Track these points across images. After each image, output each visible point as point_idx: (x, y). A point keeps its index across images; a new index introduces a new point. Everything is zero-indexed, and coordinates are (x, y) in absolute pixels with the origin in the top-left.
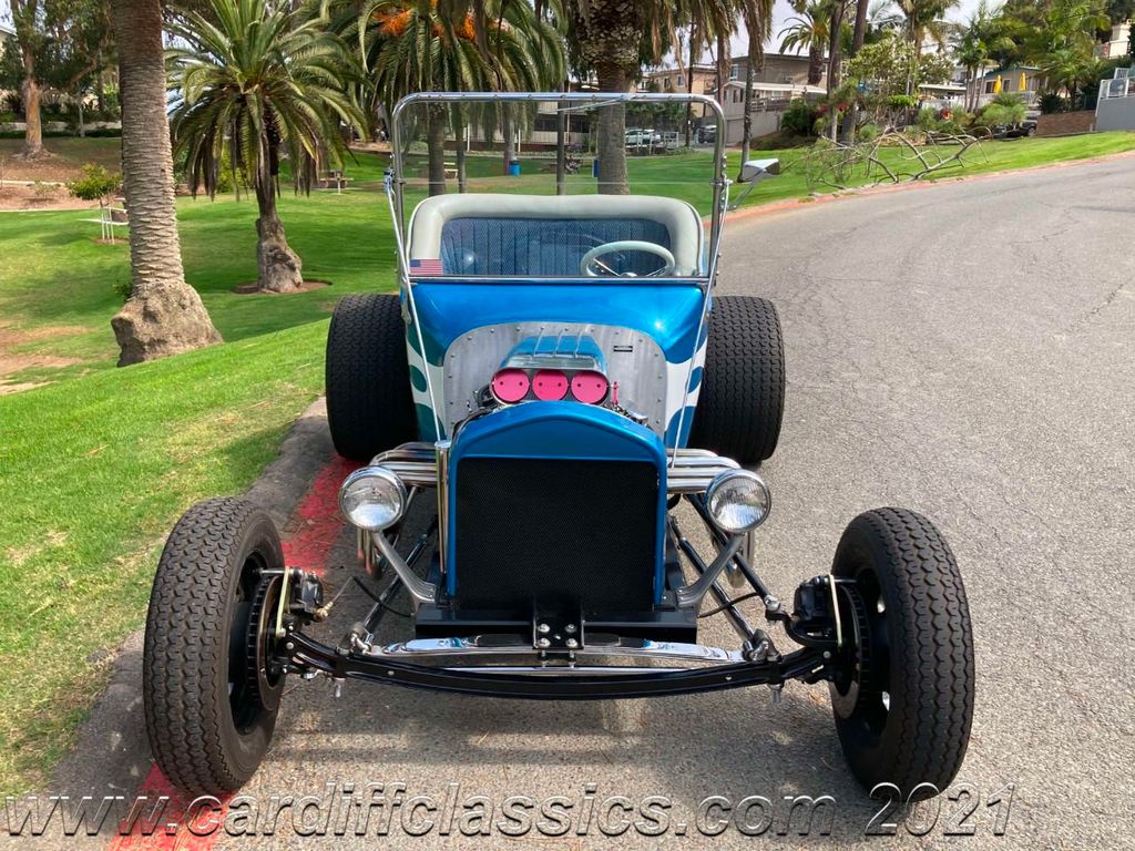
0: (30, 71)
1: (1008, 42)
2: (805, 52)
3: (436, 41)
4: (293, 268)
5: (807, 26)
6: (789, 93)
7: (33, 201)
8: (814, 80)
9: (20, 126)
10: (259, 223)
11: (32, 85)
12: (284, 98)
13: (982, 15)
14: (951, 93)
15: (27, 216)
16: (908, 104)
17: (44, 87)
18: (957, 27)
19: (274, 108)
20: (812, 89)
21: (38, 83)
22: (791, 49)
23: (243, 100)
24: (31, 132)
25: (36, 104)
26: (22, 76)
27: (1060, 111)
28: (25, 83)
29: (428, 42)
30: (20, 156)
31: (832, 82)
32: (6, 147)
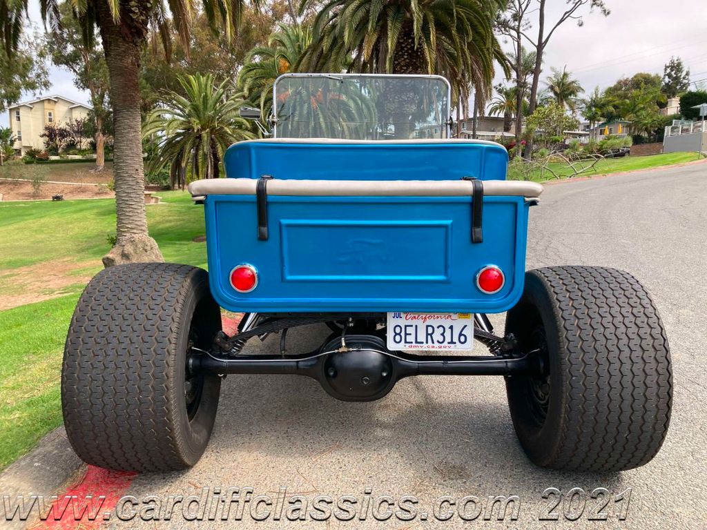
0: (100, 128)
1: (611, 109)
2: (502, 115)
3: (306, 106)
5: (503, 102)
6: (494, 136)
7: (97, 194)
8: (507, 129)
9: (95, 156)
11: (101, 135)
12: (222, 136)
13: (596, 95)
14: (580, 135)
15: (92, 201)
16: (559, 141)
17: (107, 136)
18: (583, 101)
19: (216, 140)
20: (506, 134)
21: (104, 134)
22: (494, 114)
23: (200, 137)
24: (99, 159)
25: (102, 144)
26: (96, 130)
27: (643, 143)
28: (97, 134)
29: (302, 107)
30: (92, 171)
31: (518, 129)
32: (85, 166)
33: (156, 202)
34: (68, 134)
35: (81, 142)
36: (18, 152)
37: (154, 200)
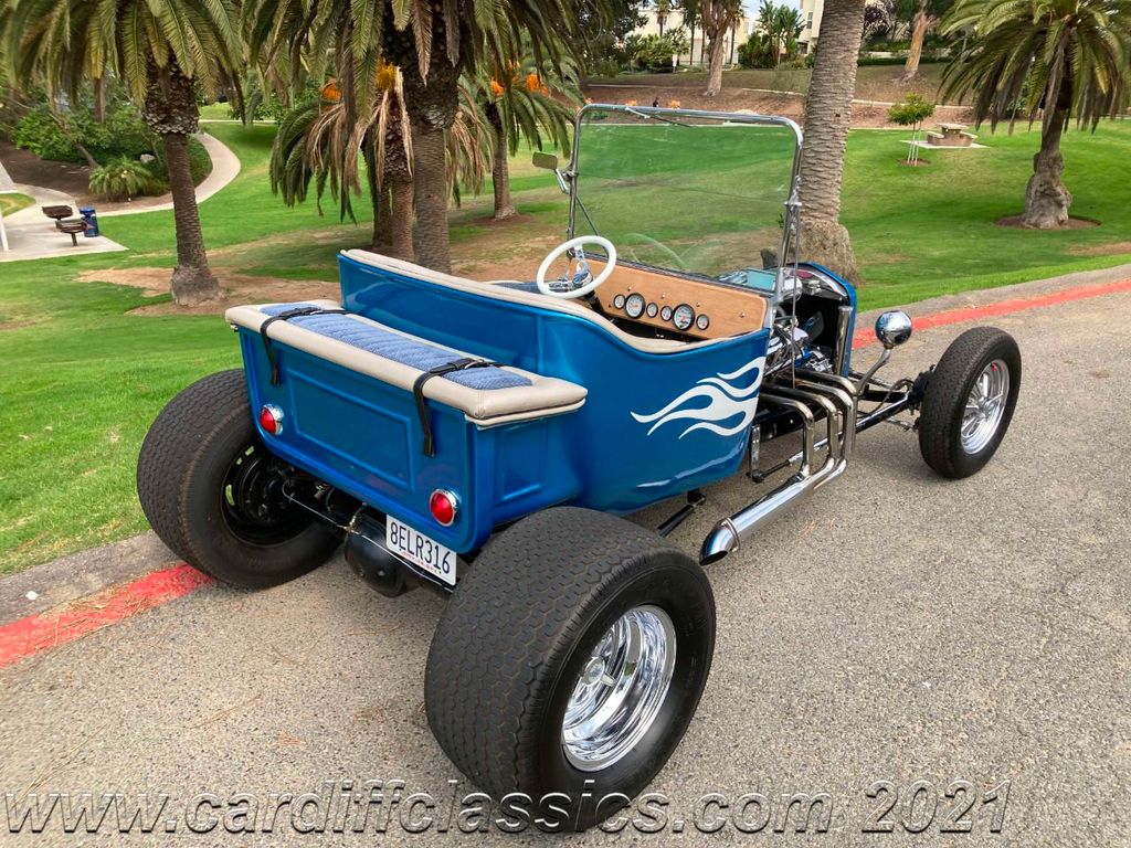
0: (924, 4)
4: (1060, 205)
9: (906, 53)
10: (1037, 158)
11: (923, 17)
17: (931, 17)
21: (928, 15)
24: (911, 59)
25: (921, 34)
28: (917, 15)
30: (896, 81)
32: (886, 73)
33: (967, 144)
34: (879, 15)
35: (896, 28)
36: (805, 45)
37: (964, 140)
